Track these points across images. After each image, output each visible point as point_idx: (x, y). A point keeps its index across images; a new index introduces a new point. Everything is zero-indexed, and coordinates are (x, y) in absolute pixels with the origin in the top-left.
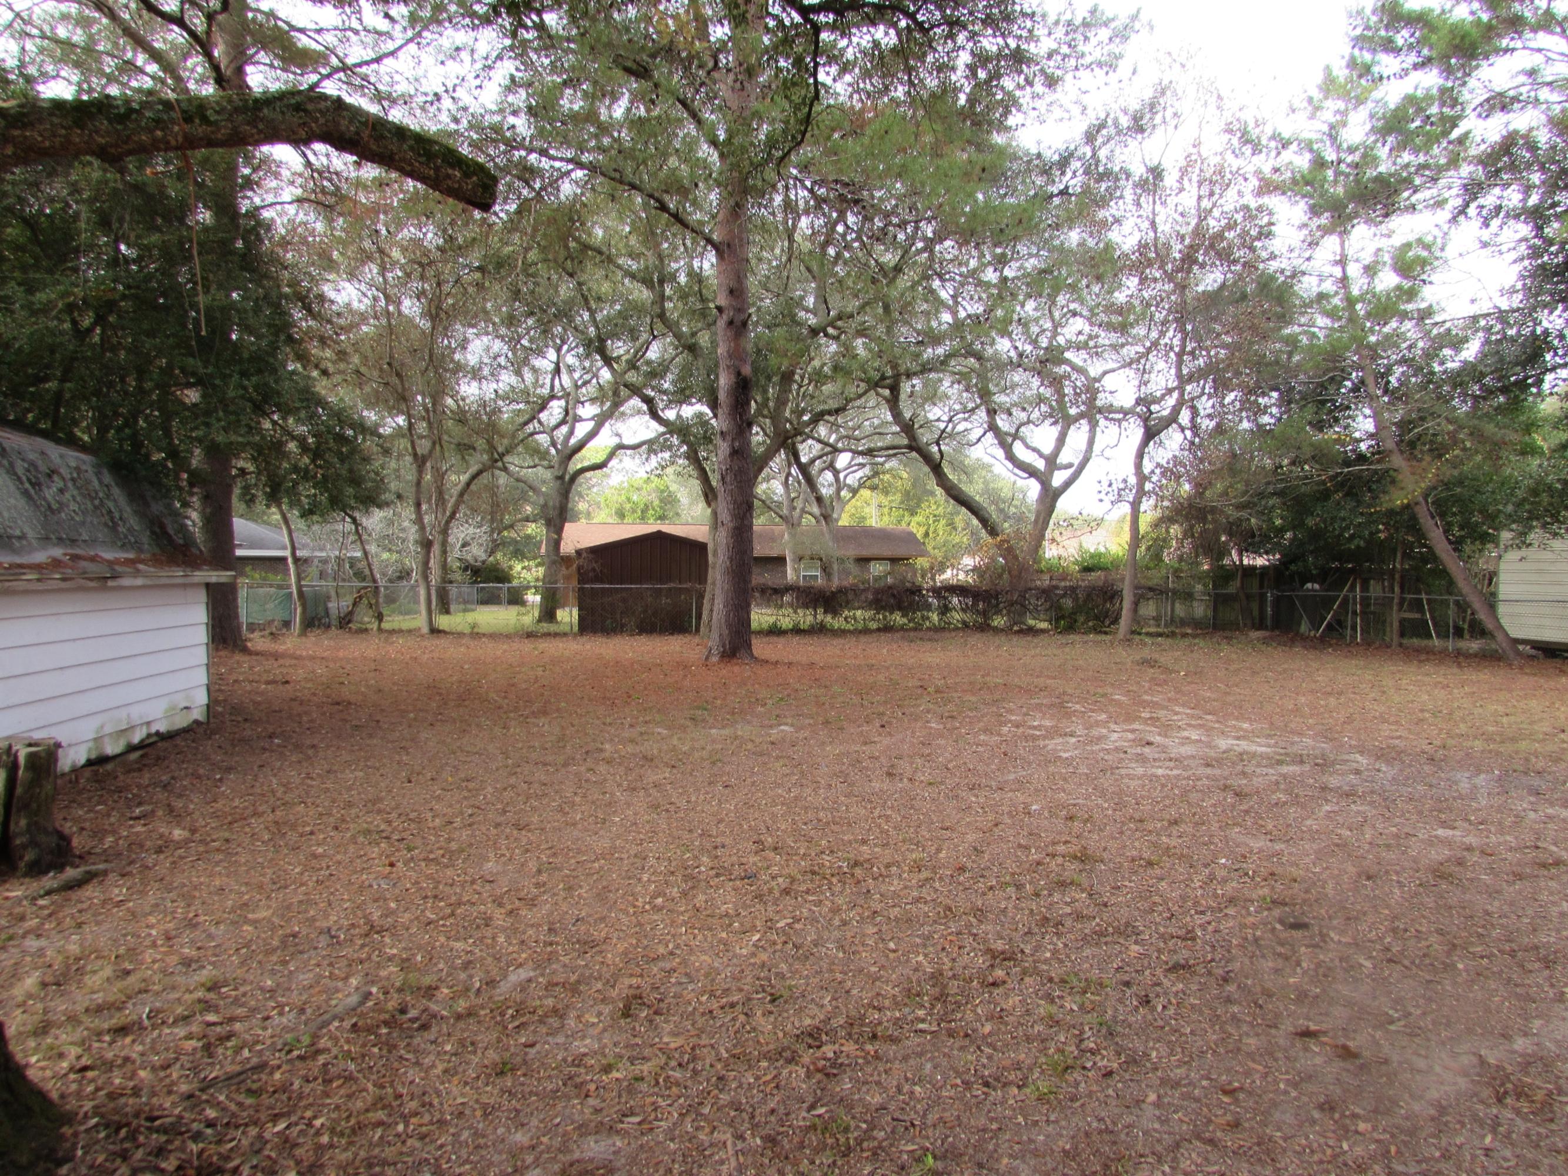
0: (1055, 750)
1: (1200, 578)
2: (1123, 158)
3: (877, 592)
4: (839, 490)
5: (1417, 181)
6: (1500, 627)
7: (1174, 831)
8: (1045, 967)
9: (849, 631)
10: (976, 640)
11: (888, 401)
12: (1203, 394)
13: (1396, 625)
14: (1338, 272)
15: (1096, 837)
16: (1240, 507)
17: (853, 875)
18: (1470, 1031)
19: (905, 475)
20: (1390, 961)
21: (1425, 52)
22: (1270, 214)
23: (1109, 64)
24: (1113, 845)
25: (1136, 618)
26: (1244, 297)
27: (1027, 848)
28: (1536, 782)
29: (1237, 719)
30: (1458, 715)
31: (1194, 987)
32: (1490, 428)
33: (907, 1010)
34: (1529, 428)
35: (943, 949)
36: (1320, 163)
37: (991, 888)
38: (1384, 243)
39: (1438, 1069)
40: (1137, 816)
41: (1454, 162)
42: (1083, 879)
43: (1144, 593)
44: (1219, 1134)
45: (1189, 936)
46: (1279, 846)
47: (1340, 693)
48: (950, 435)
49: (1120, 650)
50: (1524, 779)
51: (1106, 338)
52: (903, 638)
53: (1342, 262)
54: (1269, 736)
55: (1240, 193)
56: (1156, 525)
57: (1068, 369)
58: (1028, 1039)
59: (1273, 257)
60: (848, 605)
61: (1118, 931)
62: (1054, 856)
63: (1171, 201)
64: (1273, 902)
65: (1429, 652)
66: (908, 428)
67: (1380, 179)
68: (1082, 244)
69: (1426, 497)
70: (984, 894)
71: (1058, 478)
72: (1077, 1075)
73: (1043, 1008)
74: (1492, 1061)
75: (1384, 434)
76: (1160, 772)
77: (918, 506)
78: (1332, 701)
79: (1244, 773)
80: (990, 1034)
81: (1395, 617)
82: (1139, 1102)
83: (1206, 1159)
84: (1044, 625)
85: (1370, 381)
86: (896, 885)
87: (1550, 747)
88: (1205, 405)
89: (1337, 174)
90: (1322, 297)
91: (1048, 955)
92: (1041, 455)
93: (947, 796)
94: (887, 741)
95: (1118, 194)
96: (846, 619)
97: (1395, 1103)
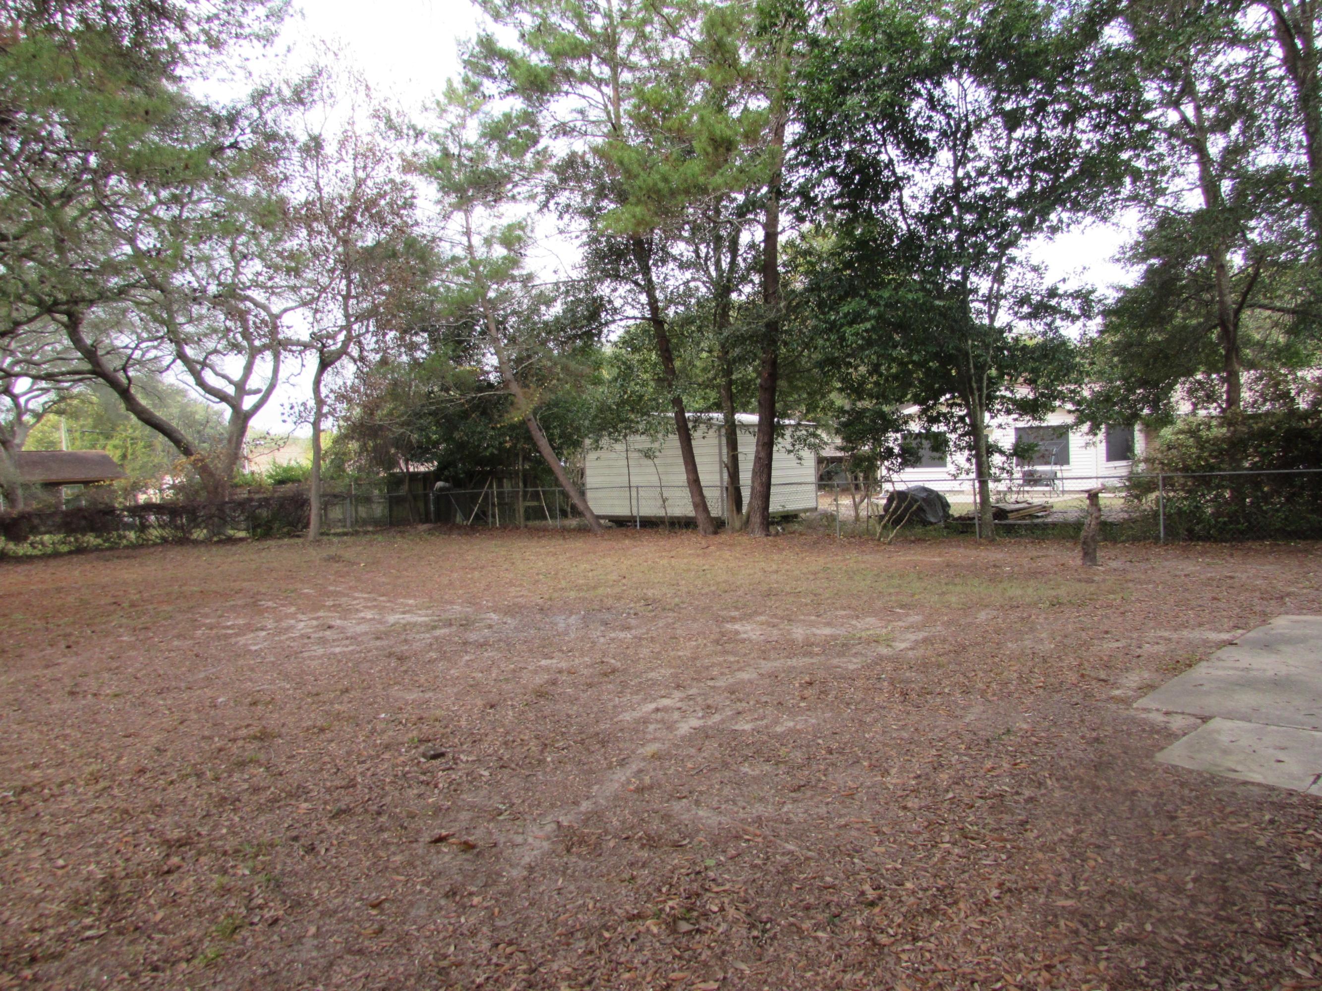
0: (245, 645)
1: (376, 485)
2: (288, 124)
3: (66, 514)
4: (20, 415)
5: (517, 178)
6: (588, 508)
7: (345, 698)
8: (220, 843)
9: (36, 557)
10: (175, 554)
11: (66, 327)
12: (367, 331)
13: (522, 511)
14: (465, 240)
15: (276, 716)
16: (402, 425)
17: (19, 802)
18: (553, 805)
19: (94, 399)
20: (502, 767)
21: (513, 83)
22: (413, 189)
23: (267, 38)
24: (290, 721)
25: (324, 521)
26: (394, 255)
27: (211, 738)
28: (607, 616)
29: (405, 597)
30: (561, 574)
31: (353, 826)
32: (573, 365)
33: (73, 922)
34: (598, 365)
35: (118, 852)
36: (446, 154)
37: (172, 782)
38: (495, 222)
39: (530, 840)
40: (314, 691)
41: (539, 167)
42: (262, 756)
43: (330, 499)
44: (366, 943)
45: (352, 784)
46: (428, 695)
47: (482, 568)
48: (139, 362)
49: (311, 550)
50: (599, 615)
51: (280, 280)
52: (98, 558)
53: (468, 233)
54: (428, 608)
55: (388, 169)
56: (336, 441)
57: (252, 306)
58: (200, 914)
59: (417, 224)
60: (34, 530)
61: (290, 795)
62: (234, 740)
63: (332, 167)
64: (420, 741)
65: (545, 530)
66: (90, 354)
67: (488, 172)
68: (257, 195)
69: (535, 413)
70: (164, 790)
71: (248, 403)
72: (245, 933)
73: (217, 879)
74: (565, 824)
75: (505, 367)
76: (337, 650)
77: (113, 429)
78: (476, 574)
79: (406, 641)
80: (162, 921)
81: (521, 506)
82: (300, 939)
83: (355, 968)
84: (242, 534)
85: (492, 327)
86: (69, 801)
87: (617, 590)
88: (370, 342)
89: (461, 164)
90: (455, 259)
91: (224, 831)
92: (231, 382)
93: (133, 705)
94: (72, 661)
95: (286, 154)
96: (32, 544)
97: (499, 874)
